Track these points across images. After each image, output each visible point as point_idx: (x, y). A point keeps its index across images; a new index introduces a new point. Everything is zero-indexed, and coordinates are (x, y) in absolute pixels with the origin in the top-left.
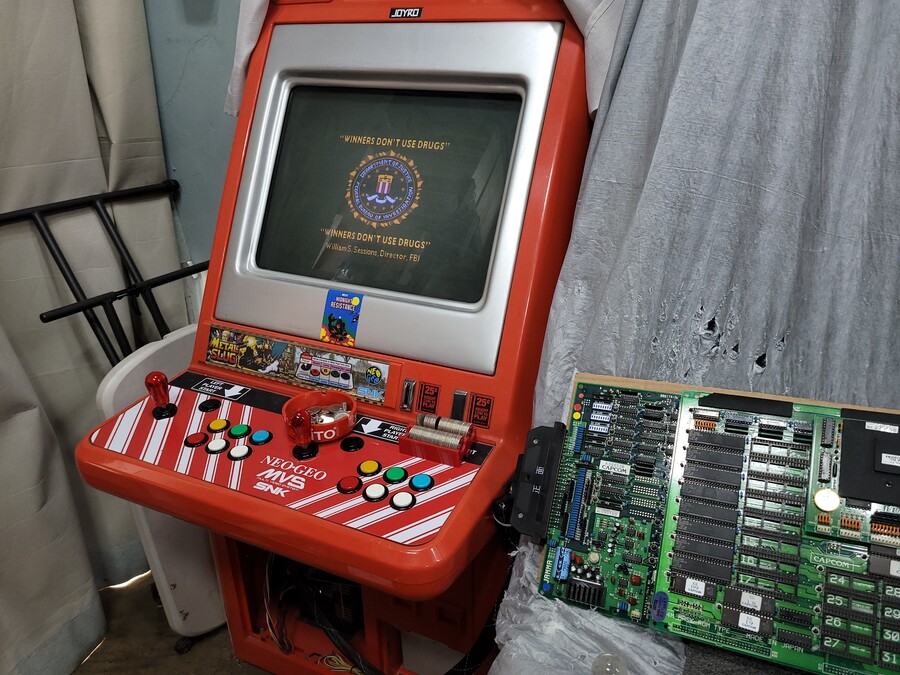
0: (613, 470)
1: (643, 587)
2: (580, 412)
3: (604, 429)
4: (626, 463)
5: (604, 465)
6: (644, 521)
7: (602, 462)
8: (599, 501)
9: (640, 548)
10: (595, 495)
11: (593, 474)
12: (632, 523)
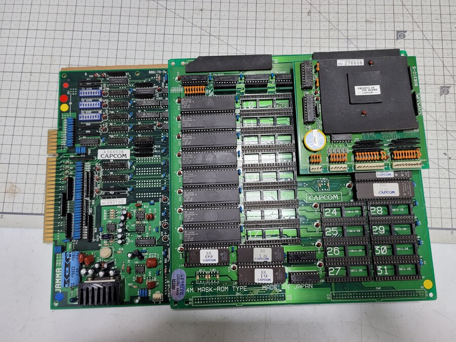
0: (112, 158)
1: (160, 267)
2: (67, 103)
3: (95, 116)
4: (125, 148)
5: (102, 154)
6: (152, 201)
7: (100, 152)
8: (102, 193)
9: (152, 229)
10: (97, 188)
11: (92, 167)
12: (140, 206)
